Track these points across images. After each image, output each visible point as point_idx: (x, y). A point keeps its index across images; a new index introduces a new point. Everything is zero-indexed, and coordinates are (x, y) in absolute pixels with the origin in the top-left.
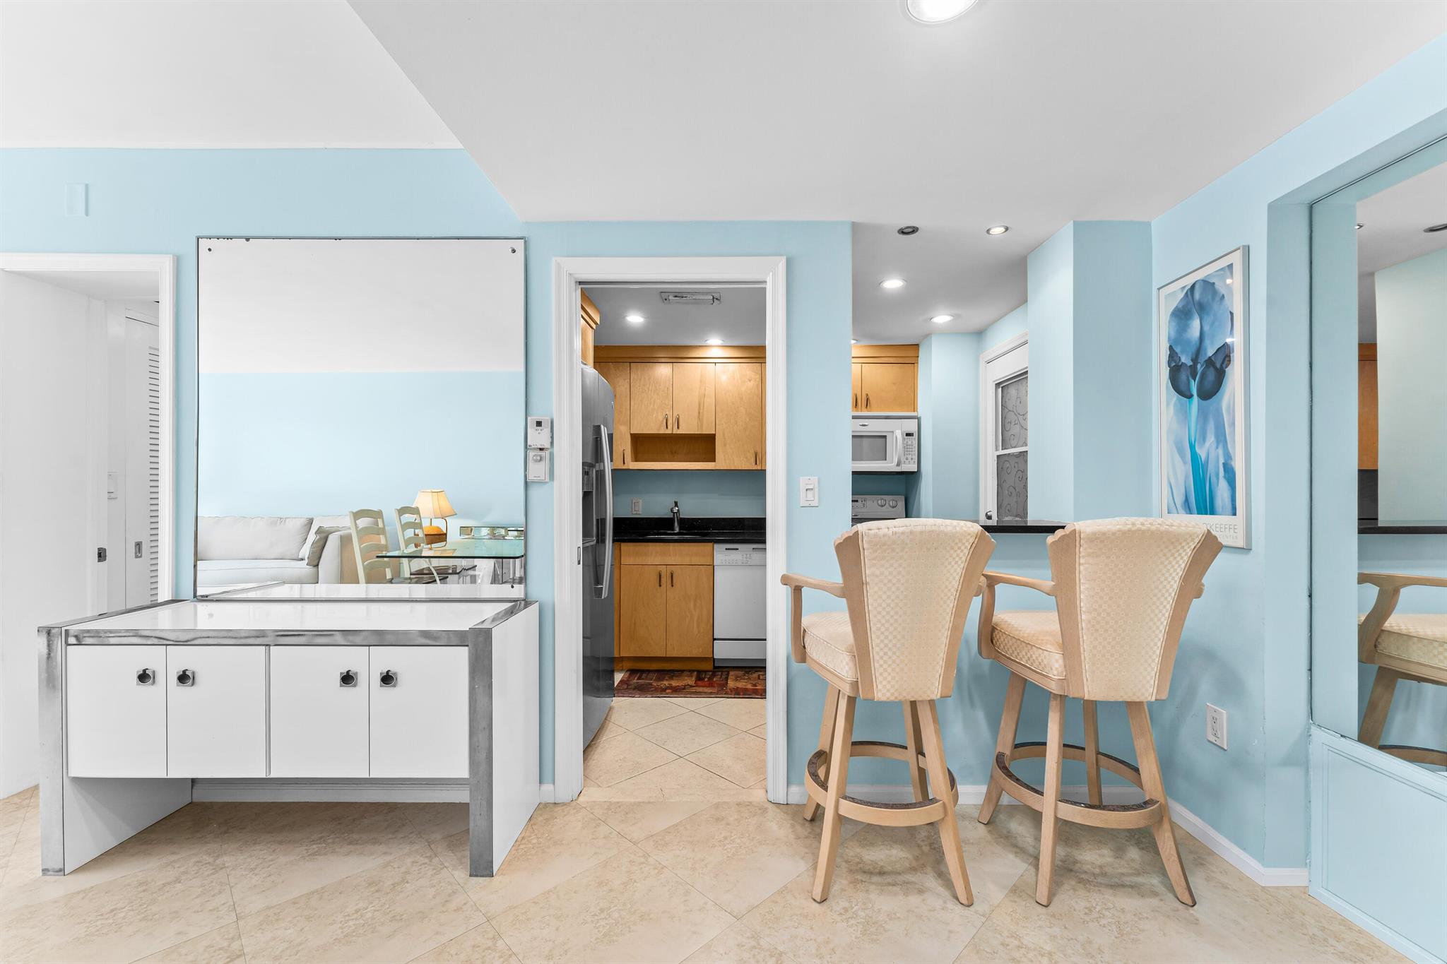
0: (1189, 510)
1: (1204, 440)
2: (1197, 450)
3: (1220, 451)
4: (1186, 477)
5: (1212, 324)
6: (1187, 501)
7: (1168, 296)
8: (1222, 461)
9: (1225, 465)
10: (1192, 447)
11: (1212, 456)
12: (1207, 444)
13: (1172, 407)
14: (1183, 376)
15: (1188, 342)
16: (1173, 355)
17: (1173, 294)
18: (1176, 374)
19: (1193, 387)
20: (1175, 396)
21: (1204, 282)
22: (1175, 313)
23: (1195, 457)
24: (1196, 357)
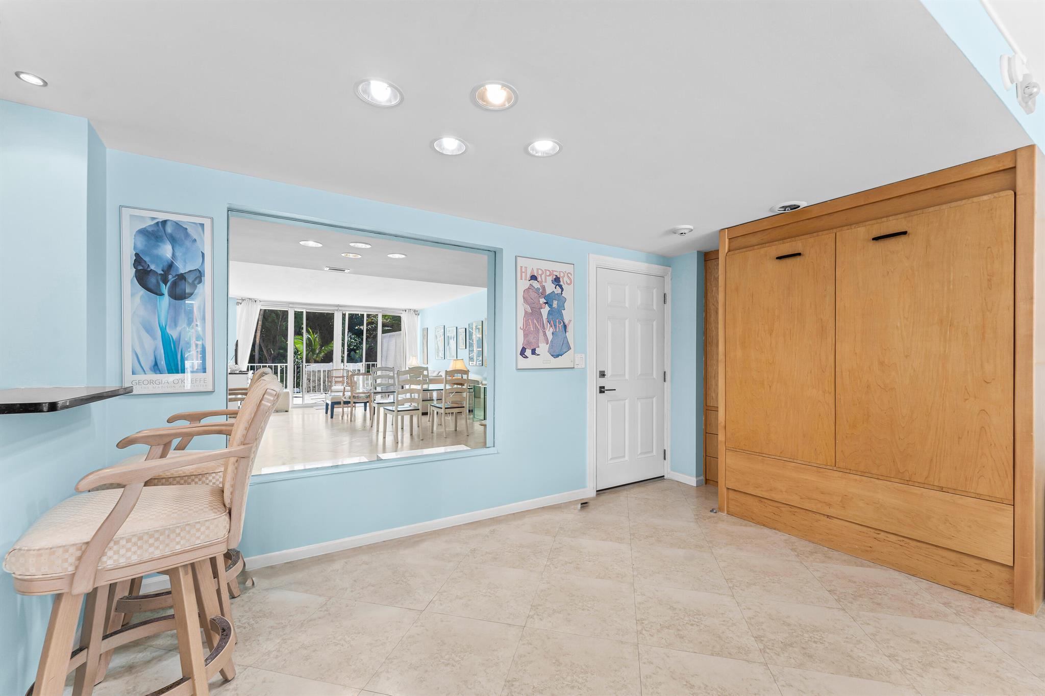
0: (156, 368)
1: (176, 325)
2: (168, 331)
3: (191, 334)
4: (155, 350)
5: (185, 254)
6: (156, 364)
7: (133, 217)
8: (193, 339)
10: (162, 329)
11: (182, 337)
12: (179, 329)
13: (138, 299)
14: (152, 280)
16: (138, 260)
17: (141, 218)
18: (143, 275)
19: (165, 289)
20: (142, 291)
21: (177, 224)
22: (142, 232)
23: (164, 336)
24: (166, 270)
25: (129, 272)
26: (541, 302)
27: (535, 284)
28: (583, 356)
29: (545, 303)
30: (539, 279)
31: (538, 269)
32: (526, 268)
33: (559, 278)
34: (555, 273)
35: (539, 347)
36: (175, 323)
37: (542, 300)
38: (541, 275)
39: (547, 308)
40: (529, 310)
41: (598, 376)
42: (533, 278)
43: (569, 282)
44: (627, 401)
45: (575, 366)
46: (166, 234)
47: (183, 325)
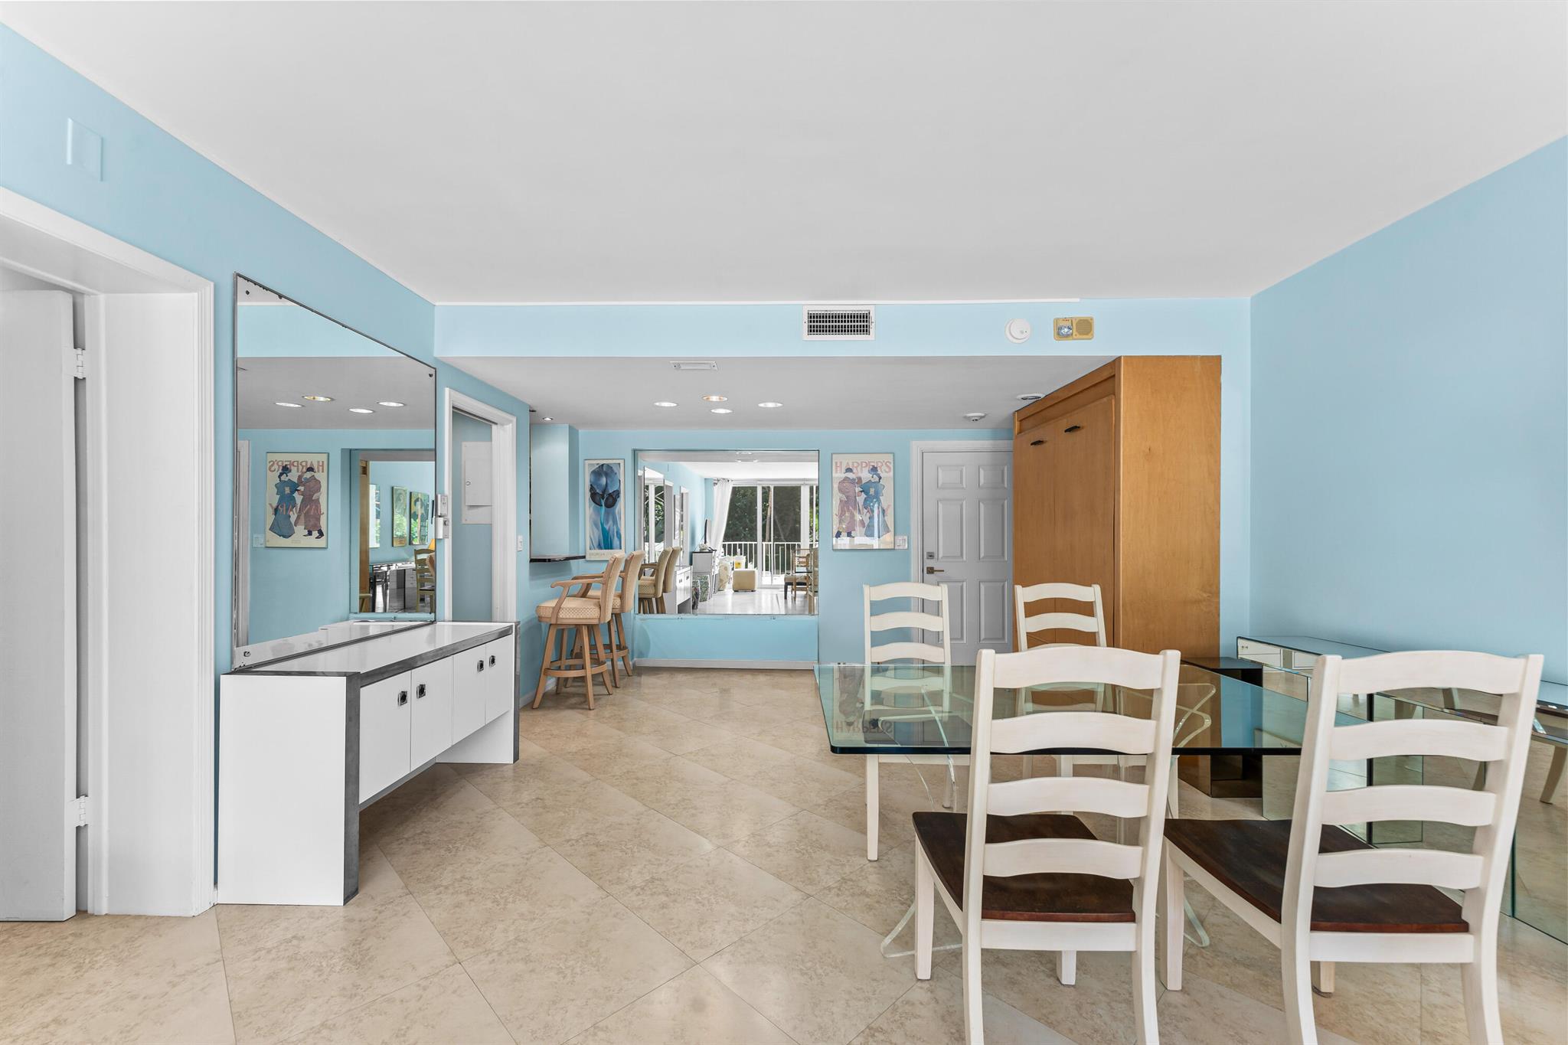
0: (600, 547)
1: (608, 523)
2: (605, 526)
3: (615, 527)
4: (599, 537)
5: (611, 482)
6: (599, 545)
7: (590, 465)
8: (615, 531)
9: (617, 532)
10: (602, 525)
11: (611, 529)
12: (609, 524)
13: (591, 509)
14: (598, 498)
15: (600, 485)
16: (592, 488)
17: (593, 465)
18: (594, 496)
19: (603, 502)
20: (594, 504)
21: (608, 465)
22: (594, 472)
23: (603, 528)
24: (604, 492)
25: (588, 494)
26: (857, 491)
27: (850, 475)
28: (906, 537)
29: (861, 492)
30: (855, 471)
31: (853, 463)
32: (841, 463)
33: (876, 468)
34: (873, 464)
35: (854, 530)
36: (607, 522)
37: (858, 489)
38: (856, 467)
39: (863, 496)
40: (844, 498)
41: (925, 556)
42: (849, 470)
43: (887, 470)
44: (965, 583)
45: (896, 548)
46: (603, 471)
47: (611, 522)
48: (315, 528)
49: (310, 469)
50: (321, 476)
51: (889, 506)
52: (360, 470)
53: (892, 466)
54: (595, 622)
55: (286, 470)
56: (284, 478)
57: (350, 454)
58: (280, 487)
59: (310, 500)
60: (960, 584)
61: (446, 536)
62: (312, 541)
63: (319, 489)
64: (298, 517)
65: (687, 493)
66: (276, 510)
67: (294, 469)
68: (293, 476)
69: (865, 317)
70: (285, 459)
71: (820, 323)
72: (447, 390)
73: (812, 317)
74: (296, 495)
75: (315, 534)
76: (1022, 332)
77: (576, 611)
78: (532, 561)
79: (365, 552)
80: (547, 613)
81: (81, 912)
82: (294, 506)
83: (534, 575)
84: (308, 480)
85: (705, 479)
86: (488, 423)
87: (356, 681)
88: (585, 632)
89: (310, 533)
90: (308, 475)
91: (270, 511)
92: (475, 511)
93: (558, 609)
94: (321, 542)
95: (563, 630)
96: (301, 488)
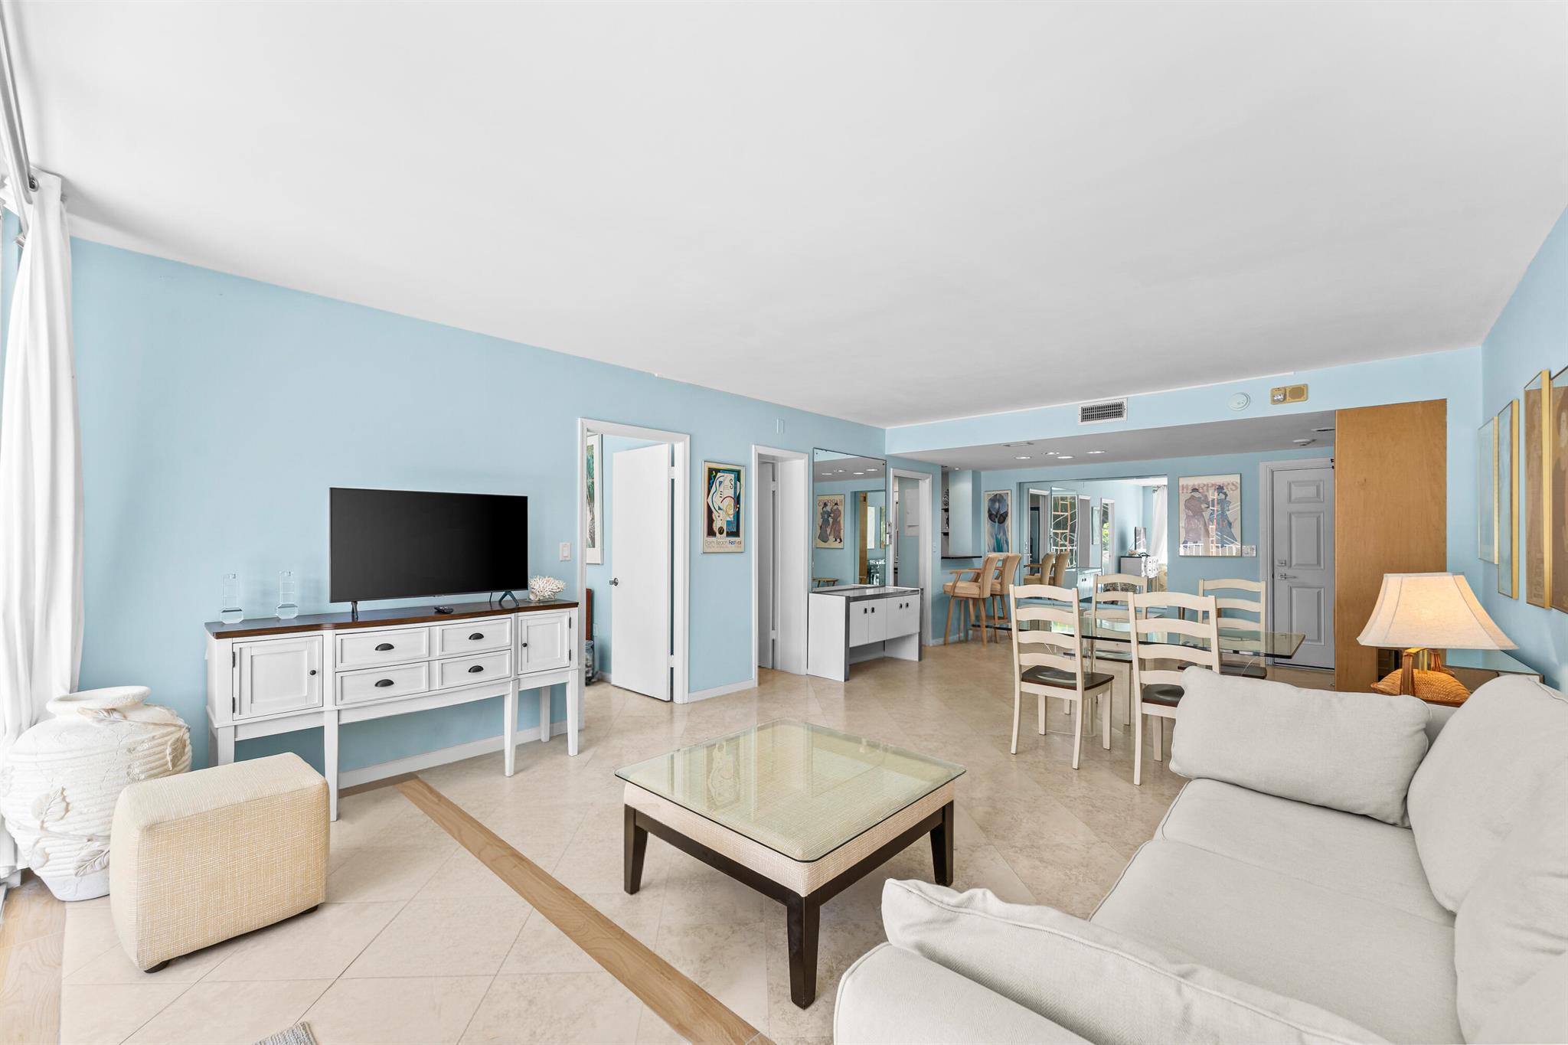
0: (995, 550)
4: (994, 543)
5: (1003, 506)
8: (1004, 539)
10: (996, 535)
11: (1002, 537)
13: (989, 524)
15: (995, 508)
19: (996, 520)
21: (1000, 495)
22: (990, 500)
23: (997, 538)
24: (997, 513)
25: (987, 515)
26: (1203, 508)
27: (1196, 495)
28: (1254, 547)
30: (1201, 491)
33: (1223, 487)
34: (1219, 484)
36: (999, 533)
37: (1203, 506)
39: (1210, 512)
40: (1190, 514)
41: (1276, 564)
42: (1195, 490)
43: (1234, 489)
44: (1323, 590)
45: (1244, 555)
46: (997, 499)
47: (1002, 534)
48: (838, 538)
49: (836, 504)
50: (841, 508)
51: (1236, 519)
52: (862, 499)
53: (1239, 486)
54: (977, 596)
55: (825, 505)
56: (824, 509)
57: (855, 494)
58: (823, 514)
59: (836, 522)
60: (1317, 590)
61: (890, 543)
62: (837, 545)
63: (840, 515)
64: (830, 533)
65: (1113, 504)
66: (821, 527)
67: (829, 504)
68: (828, 508)
69: (1120, 406)
70: (826, 498)
71: (1088, 414)
72: (892, 469)
73: (1084, 410)
74: (830, 519)
75: (838, 540)
76: (1239, 403)
77: (967, 588)
78: (942, 558)
79: (863, 550)
80: (948, 589)
81: (773, 668)
82: (829, 525)
83: (943, 566)
84: (835, 510)
85: (1144, 487)
86: (917, 480)
87: (849, 600)
88: (971, 602)
89: (836, 540)
90: (835, 507)
91: (818, 528)
92: (911, 529)
93: (954, 586)
94: (840, 546)
95: (961, 601)
96: (832, 515)
